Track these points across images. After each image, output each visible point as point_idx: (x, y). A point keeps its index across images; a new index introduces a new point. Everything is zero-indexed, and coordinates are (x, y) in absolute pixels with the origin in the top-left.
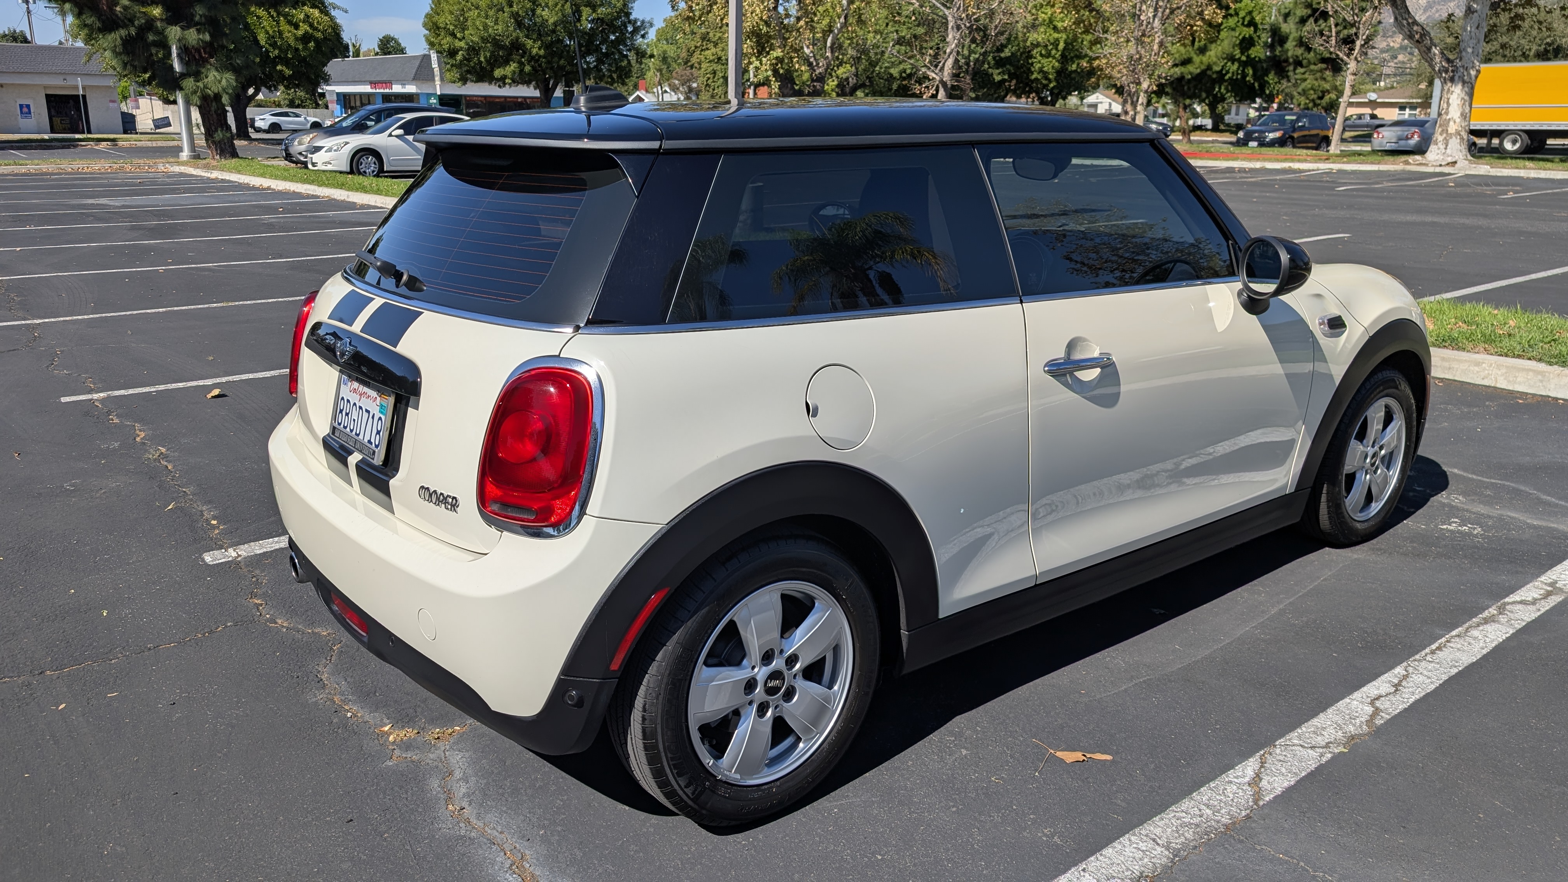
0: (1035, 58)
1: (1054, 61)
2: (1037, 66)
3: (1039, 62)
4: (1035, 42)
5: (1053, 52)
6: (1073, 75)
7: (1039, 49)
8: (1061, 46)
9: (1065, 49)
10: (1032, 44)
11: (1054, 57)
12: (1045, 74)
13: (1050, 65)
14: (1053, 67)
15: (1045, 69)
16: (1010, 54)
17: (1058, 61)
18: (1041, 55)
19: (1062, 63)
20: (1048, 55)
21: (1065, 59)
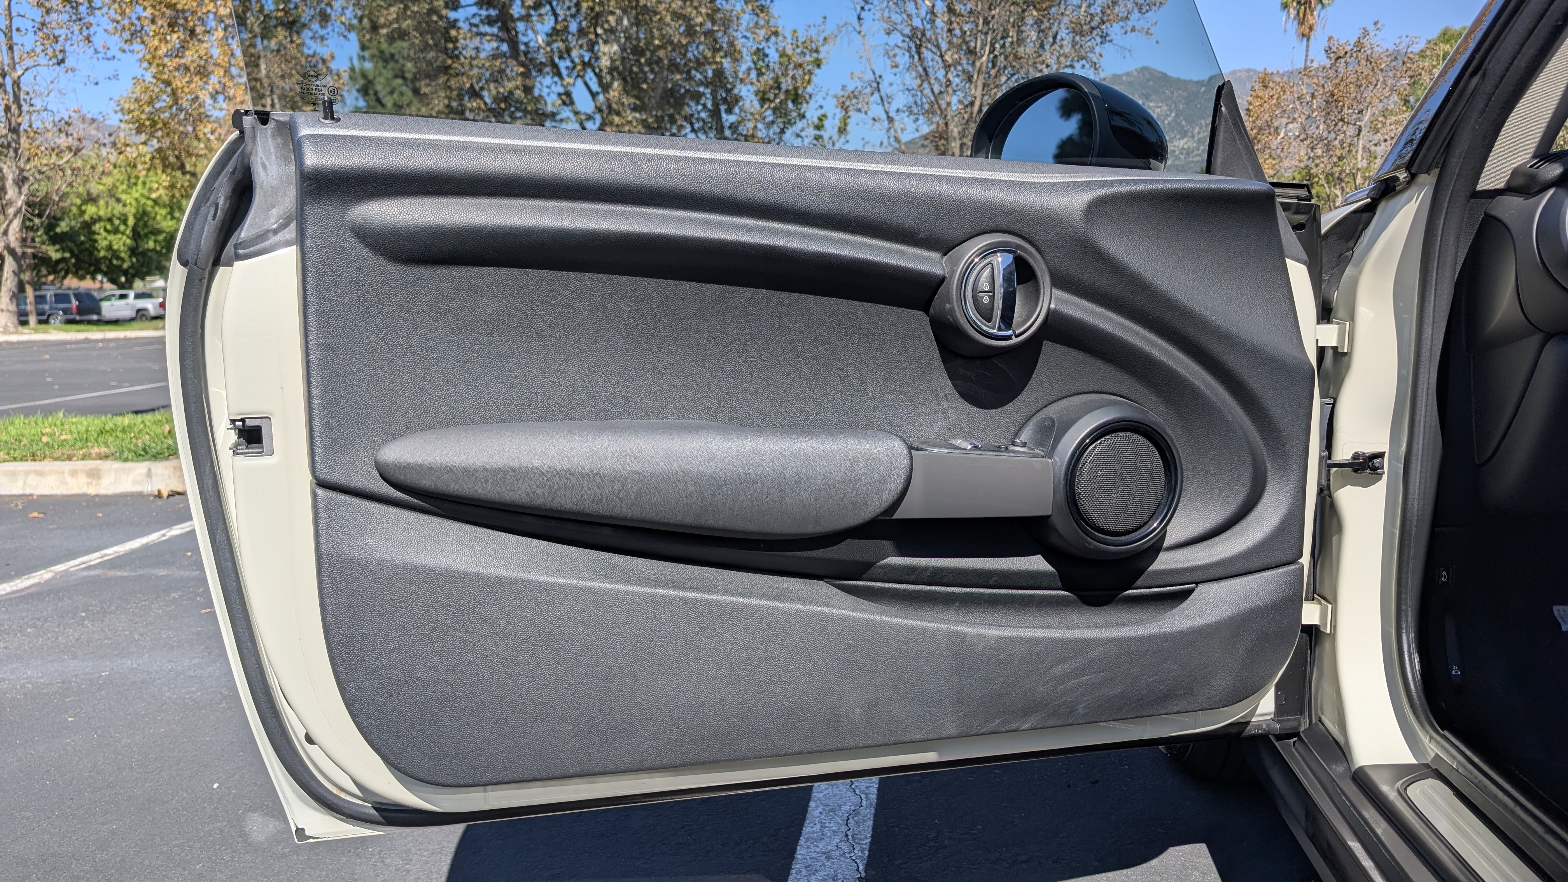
0: (98, 234)
1: (125, 238)
2: (105, 243)
3: (105, 239)
4: (95, 216)
5: (122, 228)
6: (150, 254)
7: (102, 224)
8: (131, 222)
9: (136, 225)
10: (92, 218)
11: (123, 233)
12: (115, 254)
13: (121, 242)
14: (124, 244)
15: (115, 247)
16: (68, 228)
17: (128, 237)
18: (106, 230)
19: (135, 240)
20: (116, 231)
21: (136, 235)
